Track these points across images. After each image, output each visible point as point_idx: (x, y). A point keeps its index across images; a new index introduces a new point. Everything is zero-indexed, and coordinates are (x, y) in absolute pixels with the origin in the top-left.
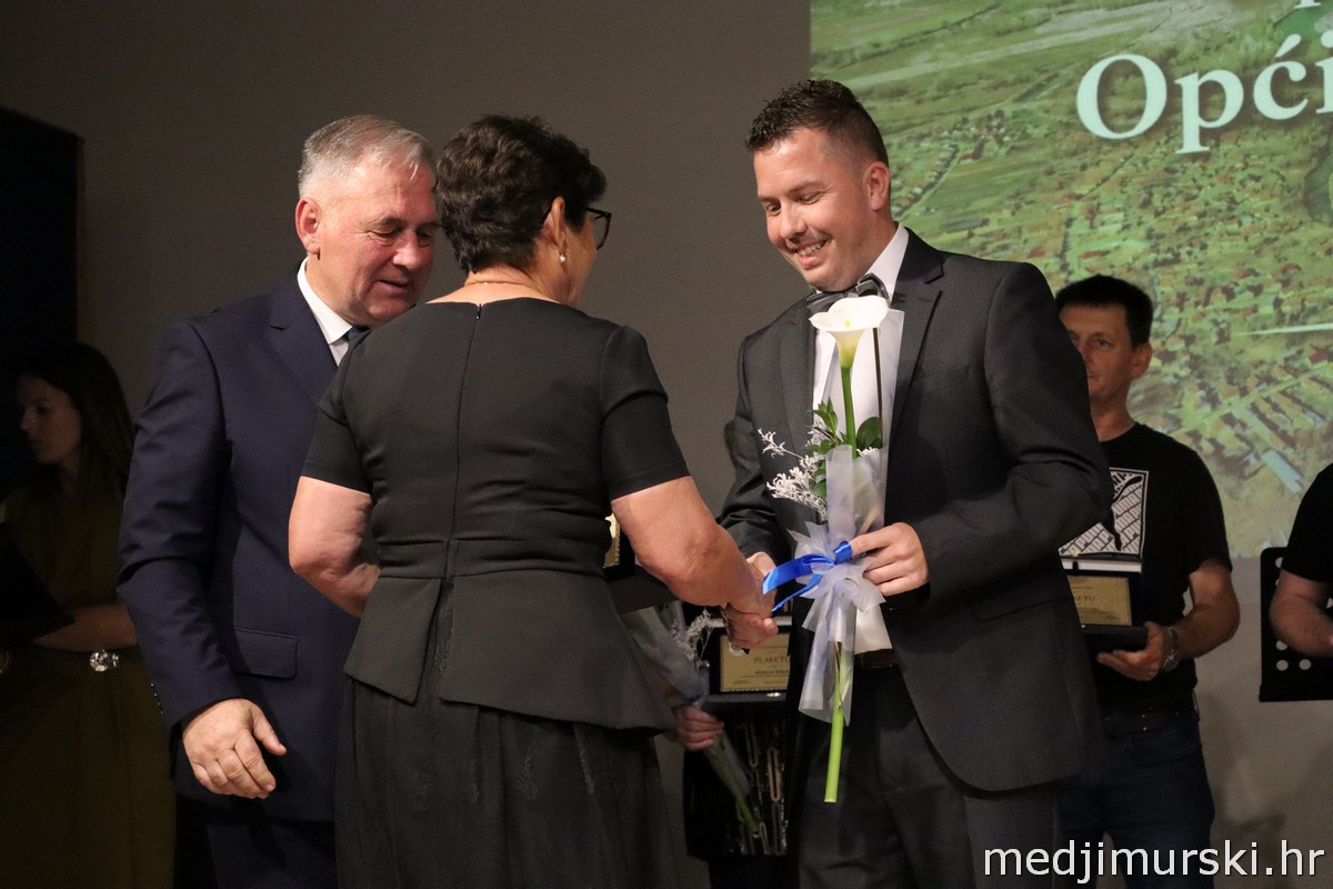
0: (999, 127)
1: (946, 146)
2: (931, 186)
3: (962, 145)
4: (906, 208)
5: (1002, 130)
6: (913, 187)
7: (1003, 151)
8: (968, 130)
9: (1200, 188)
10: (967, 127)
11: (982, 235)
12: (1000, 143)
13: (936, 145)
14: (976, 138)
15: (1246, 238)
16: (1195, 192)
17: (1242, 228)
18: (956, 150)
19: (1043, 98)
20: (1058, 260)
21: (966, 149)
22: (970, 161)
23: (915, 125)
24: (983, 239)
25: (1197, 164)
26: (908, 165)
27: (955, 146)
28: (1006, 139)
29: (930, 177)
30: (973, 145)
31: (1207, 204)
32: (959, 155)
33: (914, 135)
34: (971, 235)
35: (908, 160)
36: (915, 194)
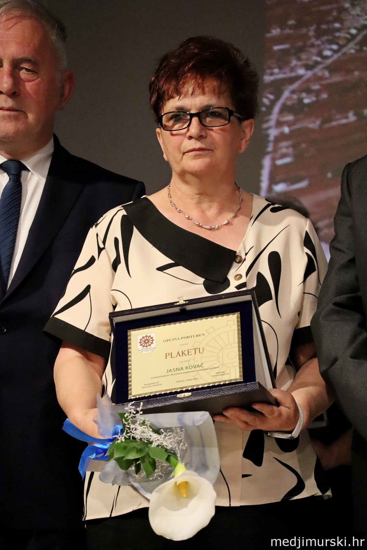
2: (364, 27)
4: (344, 46)
6: (349, 29)
29: (364, 20)
35: (347, 5)
36: (351, 35)
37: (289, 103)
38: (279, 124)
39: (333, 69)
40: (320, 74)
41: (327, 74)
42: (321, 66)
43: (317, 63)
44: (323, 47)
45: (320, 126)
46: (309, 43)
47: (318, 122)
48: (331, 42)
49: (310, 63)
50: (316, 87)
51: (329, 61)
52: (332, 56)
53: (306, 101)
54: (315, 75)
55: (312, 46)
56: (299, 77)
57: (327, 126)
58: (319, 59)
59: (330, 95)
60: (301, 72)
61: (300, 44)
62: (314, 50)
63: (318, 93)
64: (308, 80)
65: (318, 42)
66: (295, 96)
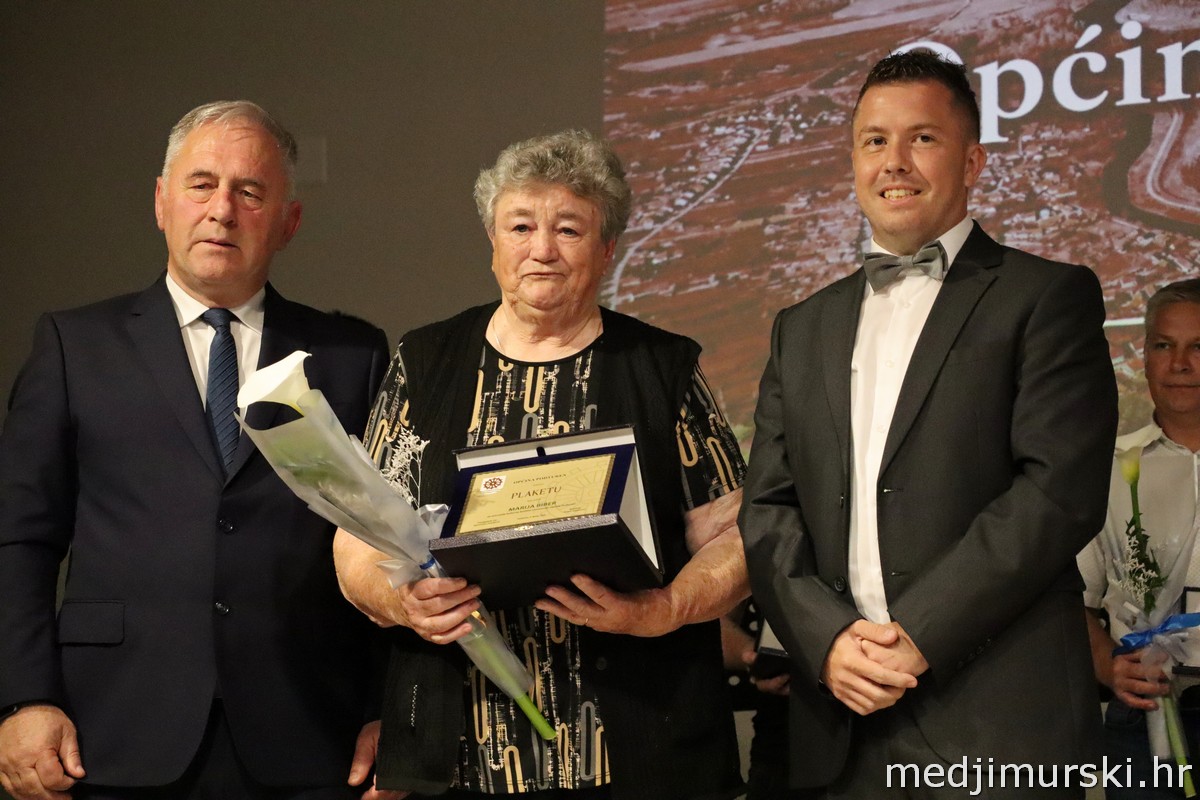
0: (795, 113)
1: (741, 132)
2: (725, 171)
3: (757, 131)
4: (701, 194)
5: (799, 117)
6: (707, 173)
7: (800, 137)
8: (764, 115)
9: (997, 179)
10: (764, 112)
11: (776, 224)
12: (797, 130)
13: (730, 130)
14: (772, 124)
15: (1044, 231)
16: (993, 183)
17: (1039, 222)
18: (753, 136)
19: (840, 85)
20: (854, 250)
21: (761, 135)
22: (765, 147)
23: (710, 110)
24: (779, 228)
25: (995, 155)
26: (704, 149)
27: (751, 132)
28: (803, 125)
29: (725, 163)
30: (768, 131)
31: (1005, 195)
32: (755, 141)
33: (709, 120)
34: (766, 223)
35: (703, 144)
36: (709, 180)
37: (634, 264)
38: (622, 291)
39: (688, 221)
40: (672, 228)
41: (680, 228)
42: (673, 219)
43: (668, 215)
44: (674, 194)
45: (674, 293)
46: (658, 189)
47: (672, 288)
48: (685, 189)
49: (660, 214)
50: (668, 244)
51: (682, 213)
52: (686, 206)
53: (655, 262)
54: (665, 229)
55: (662, 193)
56: (645, 232)
57: (681, 293)
58: (671, 210)
59: (685, 255)
60: (648, 225)
61: (647, 191)
62: (664, 199)
63: (670, 251)
64: (657, 236)
65: (669, 189)
66: (641, 256)
